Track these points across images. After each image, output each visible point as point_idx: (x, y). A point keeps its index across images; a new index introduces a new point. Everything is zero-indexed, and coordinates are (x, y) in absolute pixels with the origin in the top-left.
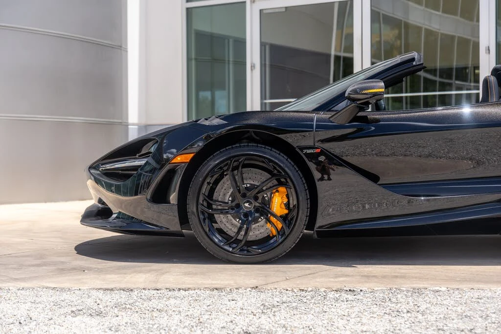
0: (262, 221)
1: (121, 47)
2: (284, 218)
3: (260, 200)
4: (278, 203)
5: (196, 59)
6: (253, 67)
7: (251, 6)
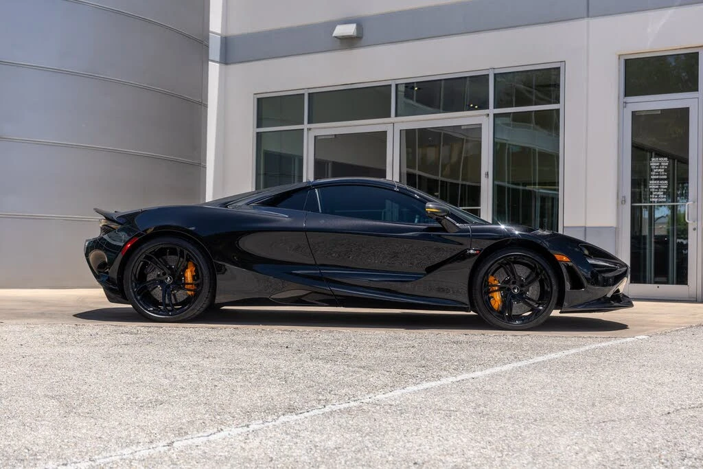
1: (200, 164)
5: (264, 174)
7: (308, 133)
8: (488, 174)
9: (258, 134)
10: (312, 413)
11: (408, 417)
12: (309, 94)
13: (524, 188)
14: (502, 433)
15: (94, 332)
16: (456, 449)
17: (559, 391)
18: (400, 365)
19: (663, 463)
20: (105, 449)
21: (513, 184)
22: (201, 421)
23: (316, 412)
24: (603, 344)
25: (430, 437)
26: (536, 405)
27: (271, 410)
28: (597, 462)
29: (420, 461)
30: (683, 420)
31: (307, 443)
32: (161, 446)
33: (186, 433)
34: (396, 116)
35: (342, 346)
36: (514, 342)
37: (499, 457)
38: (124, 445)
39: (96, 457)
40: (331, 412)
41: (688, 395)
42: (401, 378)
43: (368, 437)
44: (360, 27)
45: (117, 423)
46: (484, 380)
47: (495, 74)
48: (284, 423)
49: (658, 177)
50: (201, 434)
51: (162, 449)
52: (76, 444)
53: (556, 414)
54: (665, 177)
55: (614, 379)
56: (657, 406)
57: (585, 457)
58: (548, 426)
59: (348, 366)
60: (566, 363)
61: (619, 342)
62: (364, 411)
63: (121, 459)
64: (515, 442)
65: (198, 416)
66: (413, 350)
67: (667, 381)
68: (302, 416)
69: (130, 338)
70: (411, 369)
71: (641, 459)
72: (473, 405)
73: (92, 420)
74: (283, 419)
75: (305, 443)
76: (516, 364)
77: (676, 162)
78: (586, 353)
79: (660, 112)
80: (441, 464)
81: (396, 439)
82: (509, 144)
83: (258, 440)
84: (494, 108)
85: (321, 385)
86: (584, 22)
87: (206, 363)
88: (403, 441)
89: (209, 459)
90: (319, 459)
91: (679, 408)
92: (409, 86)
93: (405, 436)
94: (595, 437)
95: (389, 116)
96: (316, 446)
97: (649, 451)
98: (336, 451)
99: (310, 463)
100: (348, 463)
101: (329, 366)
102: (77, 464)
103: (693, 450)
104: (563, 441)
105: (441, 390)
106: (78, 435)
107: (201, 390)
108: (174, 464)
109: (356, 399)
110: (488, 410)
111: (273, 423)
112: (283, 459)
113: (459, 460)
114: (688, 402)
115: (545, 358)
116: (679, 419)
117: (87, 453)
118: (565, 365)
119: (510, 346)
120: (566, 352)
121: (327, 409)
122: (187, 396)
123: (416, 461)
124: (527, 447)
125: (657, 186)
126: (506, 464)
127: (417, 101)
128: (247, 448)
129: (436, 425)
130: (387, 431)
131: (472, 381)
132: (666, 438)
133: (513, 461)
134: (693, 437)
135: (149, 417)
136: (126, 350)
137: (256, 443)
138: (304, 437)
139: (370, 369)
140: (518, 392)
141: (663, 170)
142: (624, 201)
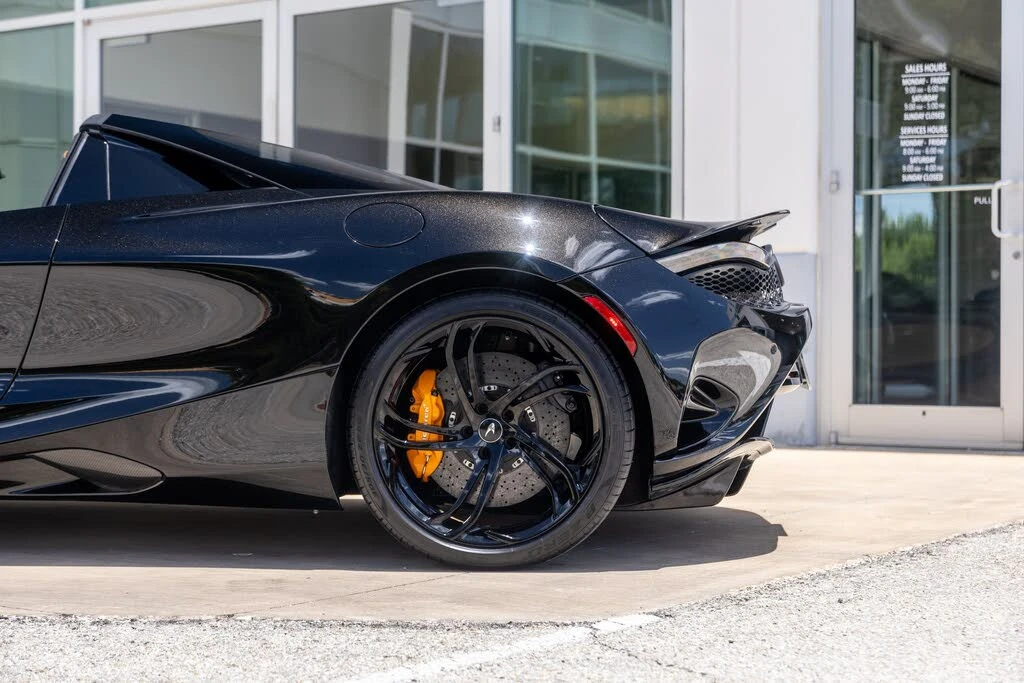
7: (84, 33)
8: (499, 123)
49: (921, 116)
54: (941, 115)
125: (920, 143)
141: (935, 97)
142: (838, 184)
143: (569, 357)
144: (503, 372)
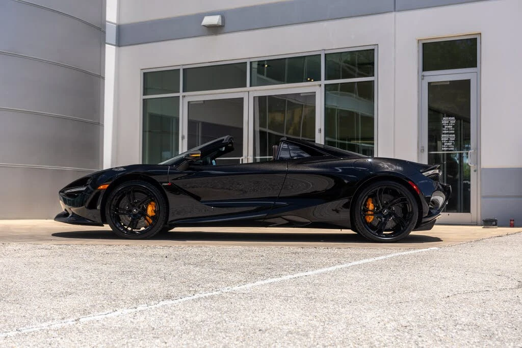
0: (143, 219)
1: (99, 123)
2: (152, 217)
3: (141, 208)
4: (150, 210)
5: (149, 131)
6: (183, 138)
7: (183, 99)
8: (321, 131)
9: (144, 100)
10: (184, 299)
11: (256, 301)
12: (184, 69)
13: (349, 142)
14: (325, 310)
15: (17, 248)
16: (291, 321)
17: (369, 283)
18: (251, 268)
19: (441, 328)
20: (28, 323)
21: (341, 140)
22: (101, 305)
23: (187, 298)
24: (404, 253)
25: (271, 314)
26: (352, 292)
27: (154, 298)
28: (393, 328)
29: (263, 329)
30: (458, 301)
31: (180, 318)
32: (70, 322)
33: (89, 313)
34: (251, 86)
35: (208, 256)
36: (339, 252)
37: (322, 326)
38: (43, 321)
39: (21, 328)
40: (199, 299)
41: (463, 285)
42: (252, 276)
43: (225, 314)
44: (223, 19)
45: (37, 307)
46: (314, 277)
47: (326, 54)
48: (163, 306)
49: (448, 132)
50: (100, 313)
51: (71, 323)
52: (6, 320)
53: (366, 298)
54: (453, 132)
55: (411, 275)
56: (440, 292)
57: (385, 325)
58: (359, 305)
59: (212, 269)
60: (376, 265)
61: (416, 251)
62: (223, 298)
63: (41, 330)
64: (334, 316)
65: (98, 302)
66: (262, 258)
67: (449, 276)
68: (177, 301)
69: (45, 252)
70: (260, 271)
71: (425, 325)
72: (305, 293)
73: (18, 305)
74: (162, 303)
75: (178, 318)
76: (339, 267)
77: (462, 121)
78: (391, 259)
79: (449, 83)
80: (279, 330)
81: (247, 315)
82: (338, 109)
83: (144, 317)
84: (325, 80)
85: (191, 281)
86: (392, 15)
87: (104, 268)
88: (252, 316)
89: (107, 329)
90: (189, 328)
91: (456, 293)
92: (261, 64)
93: (253, 313)
94: (393, 312)
95: (245, 86)
96: (187, 320)
97: (432, 321)
98: (201, 323)
99: (182, 331)
100: (210, 330)
101: (198, 269)
102: (7, 333)
103: (463, 319)
104: (370, 315)
105: (282, 284)
106: (8, 315)
107: (101, 285)
108: (80, 332)
109: (218, 290)
110: (316, 296)
111: (155, 306)
112: (162, 328)
113: (293, 328)
114: (463, 289)
115: (361, 262)
116: (455, 300)
117: (14, 326)
118: (374, 267)
119: (334, 255)
120: (377, 259)
121: (196, 296)
122: (89, 289)
123: (261, 329)
124: (343, 319)
125: (447, 139)
126: (327, 330)
127: (267, 76)
128: (135, 321)
129: (277, 305)
130: (240, 310)
131: (304, 277)
132: (445, 312)
133: (332, 328)
134: (464, 311)
135: (61, 303)
136: (42, 260)
137: (142, 319)
138: (178, 315)
139: (229, 271)
140: (339, 285)
141: (451, 127)
142: (423, 150)
143: (405, 195)
144: (386, 198)
